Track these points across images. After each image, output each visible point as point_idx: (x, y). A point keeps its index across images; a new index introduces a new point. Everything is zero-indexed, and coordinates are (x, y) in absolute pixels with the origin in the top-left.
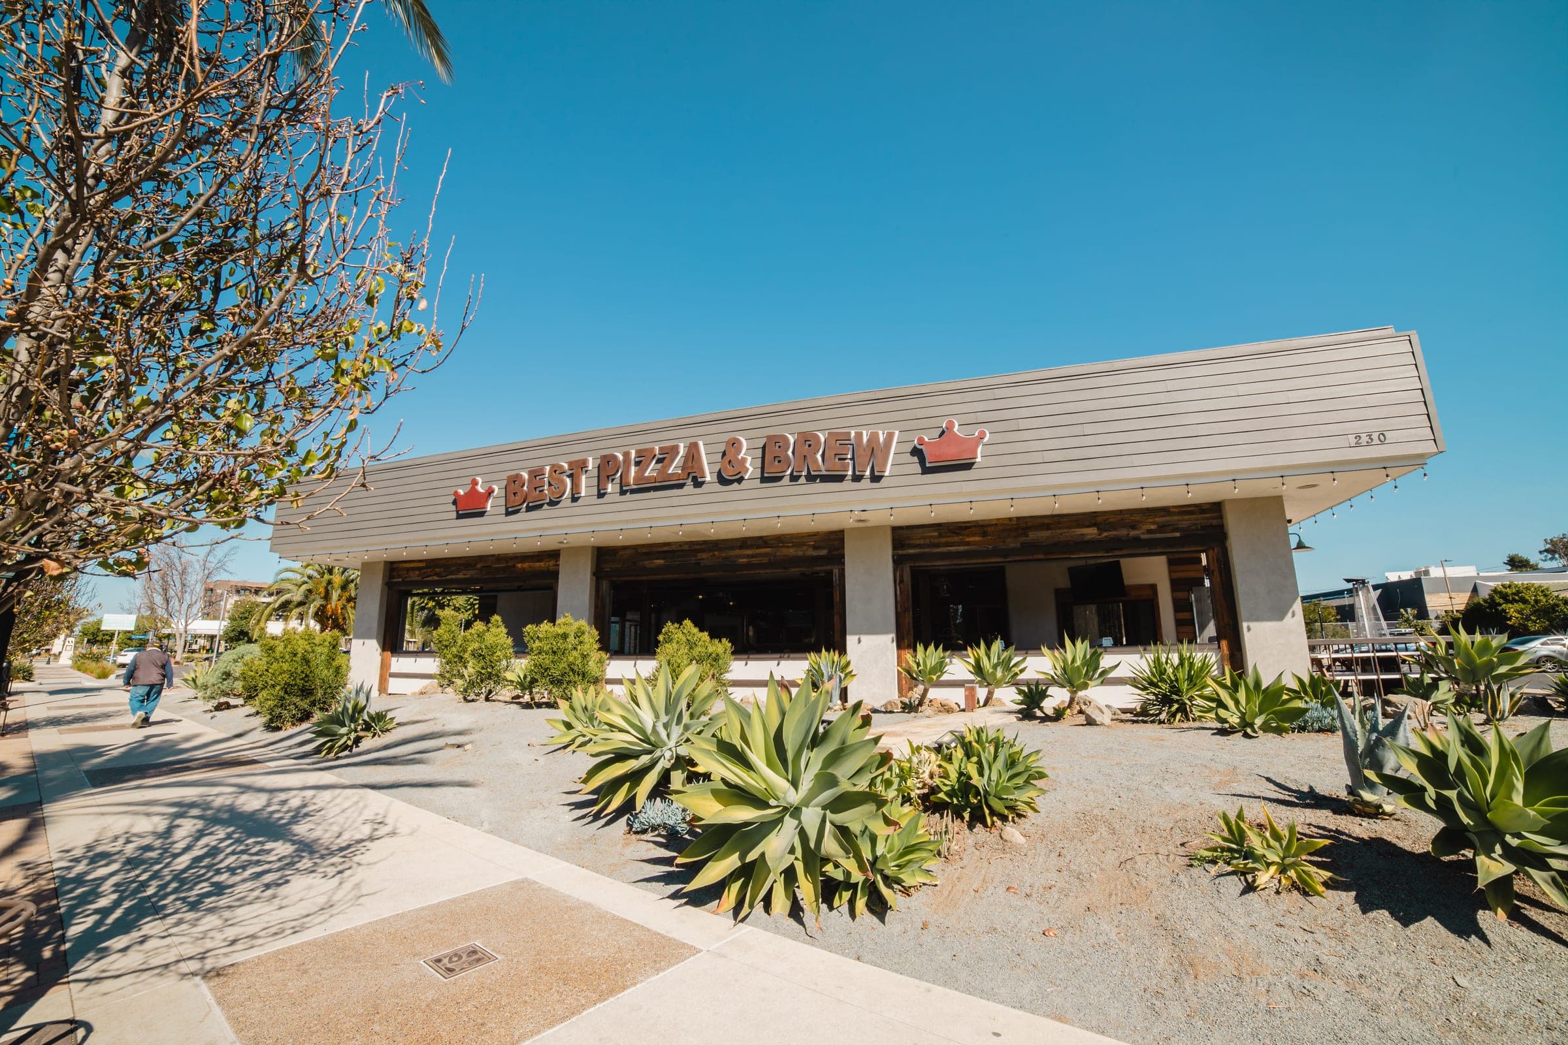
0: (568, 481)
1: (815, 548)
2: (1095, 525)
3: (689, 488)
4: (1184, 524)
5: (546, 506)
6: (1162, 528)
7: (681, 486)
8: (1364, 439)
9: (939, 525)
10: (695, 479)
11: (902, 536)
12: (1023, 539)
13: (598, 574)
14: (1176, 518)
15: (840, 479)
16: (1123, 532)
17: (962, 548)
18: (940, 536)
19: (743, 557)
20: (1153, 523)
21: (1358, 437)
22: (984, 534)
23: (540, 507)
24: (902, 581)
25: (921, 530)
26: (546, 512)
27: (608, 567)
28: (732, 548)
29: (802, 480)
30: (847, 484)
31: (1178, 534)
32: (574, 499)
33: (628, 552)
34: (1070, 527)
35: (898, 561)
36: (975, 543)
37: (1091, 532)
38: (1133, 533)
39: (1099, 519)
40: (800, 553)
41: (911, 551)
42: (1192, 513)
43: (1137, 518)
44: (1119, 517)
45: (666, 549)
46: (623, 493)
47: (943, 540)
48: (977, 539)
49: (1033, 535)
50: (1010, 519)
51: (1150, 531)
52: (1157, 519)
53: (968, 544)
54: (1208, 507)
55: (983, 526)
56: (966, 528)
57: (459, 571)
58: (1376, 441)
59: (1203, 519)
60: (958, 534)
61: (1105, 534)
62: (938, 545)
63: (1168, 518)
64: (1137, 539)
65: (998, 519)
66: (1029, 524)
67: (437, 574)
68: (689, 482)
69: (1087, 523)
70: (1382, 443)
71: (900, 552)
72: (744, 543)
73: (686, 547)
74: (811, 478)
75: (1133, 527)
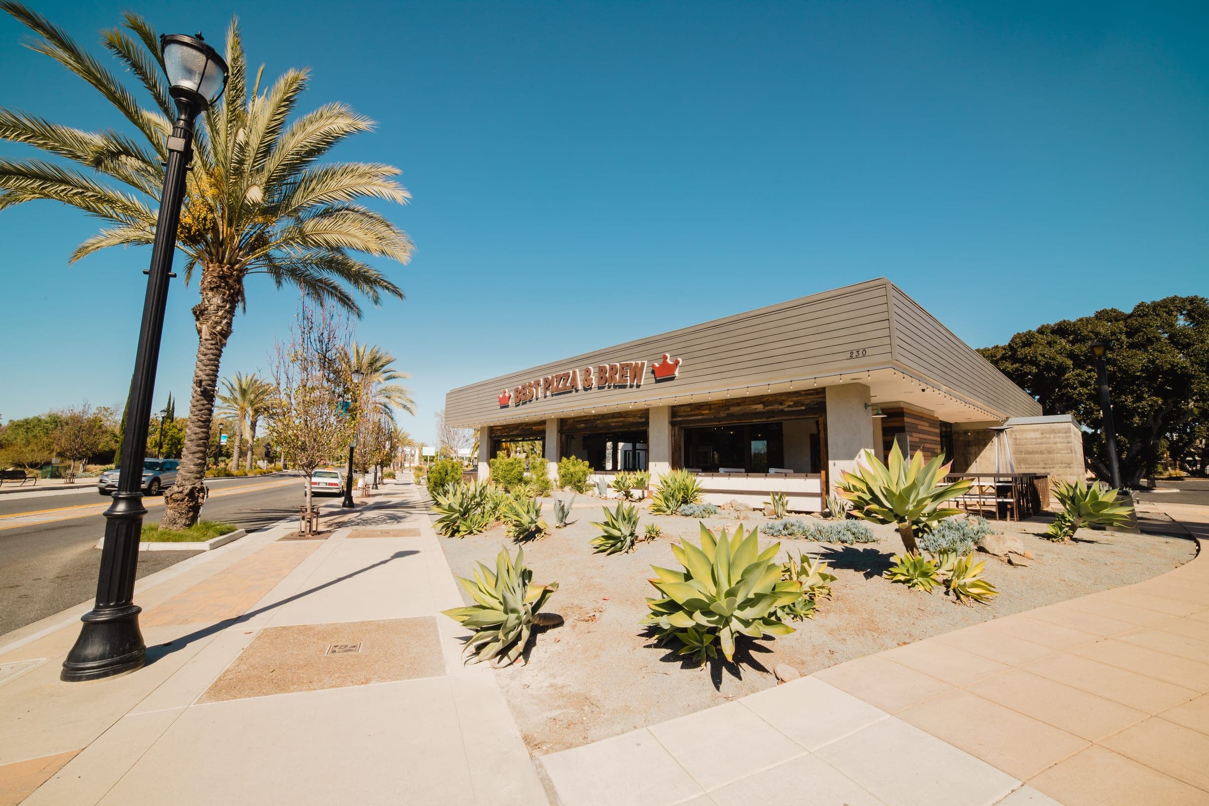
0: (534, 390)
1: (641, 417)
2: (762, 403)
3: (574, 393)
4: (808, 401)
5: (528, 403)
6: (796, 404)
7: (571, 392)
8: (855, 354)
9: (691, 404)
10: (575, 389)
11: (675, 411)
12: (728, 412)
13: (561, 431)
14: (803, 398)
15: (625, 387)
16: (775, 407)
17: (700, 417)
18: (691, 410)
19: (613, 422)
20: (791, 401)
21: (852, 353)
22: (710, 409)
23: (526, 403)
24: (674, 435)
25: (682, 408)
26: (528, 405)
27: (566, 428)
28: (608, 418)
29: (612, 388)
30: (628, 389)
31: (803, 408)
32: (537, 399)
33: (571, 420)
34: (750, 405)
35: (673, 424)
36: (706, 414)
37: (760, 407)
38: (781, 407)
39: (764, 400)
40: (634, 421)
41: (679, 419)
42: (812, 394)
43: (783, 398)
44: (774, 398)
45: (585, 419)
46: (552, 395)
47: (692, 413)
48: (707, 412)
49: (734, 409)
50: (722, 400)
51: (789, 406)
52: (793, 399)
53: (703, 415)
54: (821, 390)
55: (710, 405)
56: (703, 406)
57: (513, 431)
58: (861, 355)
59: (818, 398)
60: (699, 409)
61: (767, 408)
62: (690, 416)
63: (800, 398)
64: (782, 411)
65: (717, 401)
66: (731, 403)
67: (506, 432)
68: (574, 390)
69: (758, 402)
70: (864, 356)
71: (674, 419)
72: (614, 415)
73: (592, 418)
74: (615, 387)
75: (781, 404)
